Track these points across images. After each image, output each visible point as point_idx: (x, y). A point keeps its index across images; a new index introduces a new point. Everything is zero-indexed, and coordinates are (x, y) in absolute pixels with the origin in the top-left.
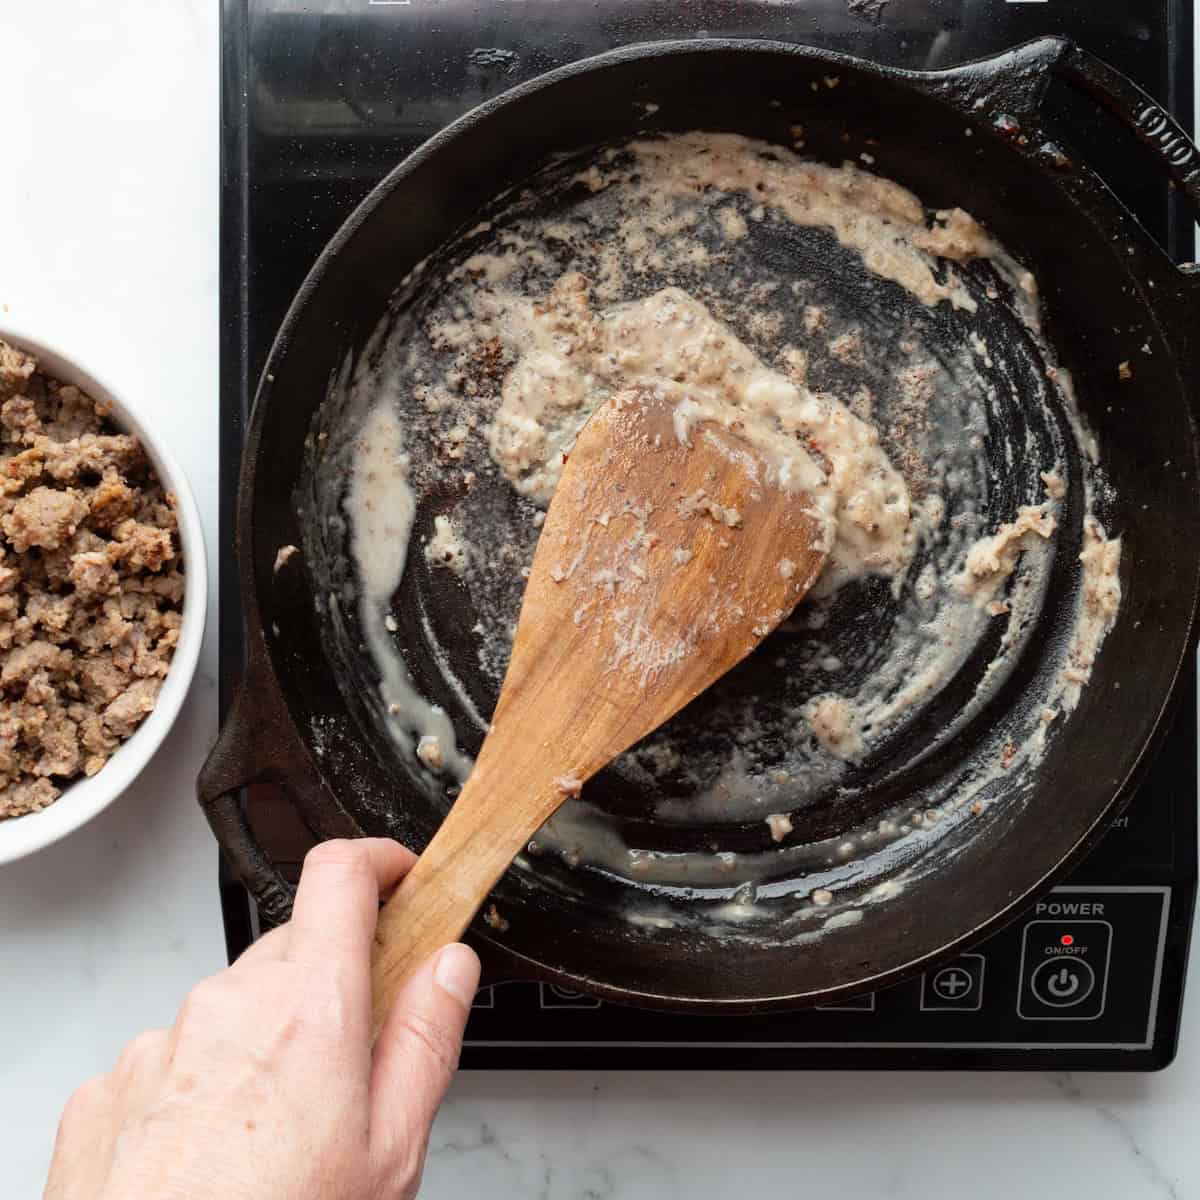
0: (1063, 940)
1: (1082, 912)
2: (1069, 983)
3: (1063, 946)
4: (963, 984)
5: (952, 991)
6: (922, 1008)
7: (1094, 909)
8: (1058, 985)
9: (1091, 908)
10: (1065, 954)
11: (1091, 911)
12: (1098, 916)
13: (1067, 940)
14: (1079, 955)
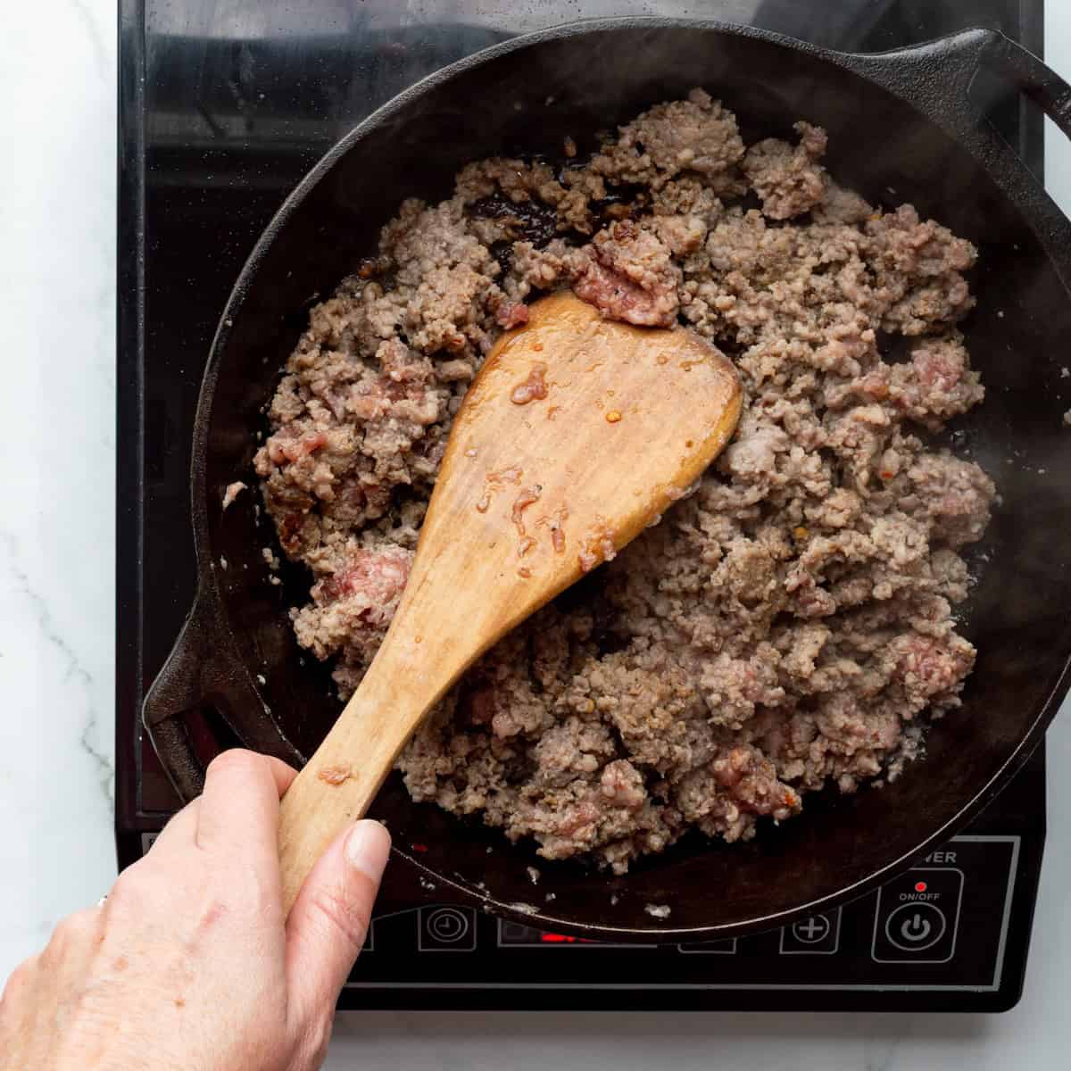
0: (916, 888)
1: (935, 861)
2: (921, 929)
3: (916, 892)
4: (821, 928)
5: (810, 935)
6: (781, 952)
7: (947, 857)
8: (911, 931)
9: (944, 856)
10: (918, 900)
11: (944, 859)
12: (950, 864)
13: (921, 886)
14: (931, 901)
